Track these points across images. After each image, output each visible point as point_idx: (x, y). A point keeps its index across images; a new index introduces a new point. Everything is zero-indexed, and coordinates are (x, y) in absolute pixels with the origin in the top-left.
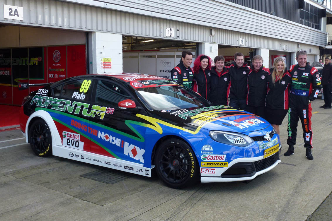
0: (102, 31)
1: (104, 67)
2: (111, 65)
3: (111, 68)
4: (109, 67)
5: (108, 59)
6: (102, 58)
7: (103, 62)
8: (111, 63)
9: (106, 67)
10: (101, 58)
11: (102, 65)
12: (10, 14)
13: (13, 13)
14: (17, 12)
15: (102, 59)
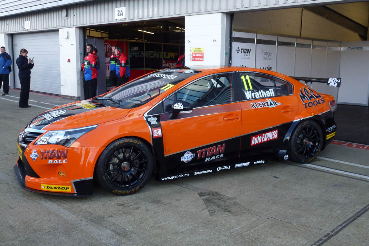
0: (193, 14)
1: (193, 59)
2: (202, 57)
3: (202, 60)
4: (201, 59)
5: (199, 49)
6: (192, 48)
7: (193, 53)
8: (203, 54)
9: (196, 59)
10: (190, 48)
11: (192, 57)
12: (118, 15)
13: (120, 14)
14: (122, 13)
15: (192, 50)
